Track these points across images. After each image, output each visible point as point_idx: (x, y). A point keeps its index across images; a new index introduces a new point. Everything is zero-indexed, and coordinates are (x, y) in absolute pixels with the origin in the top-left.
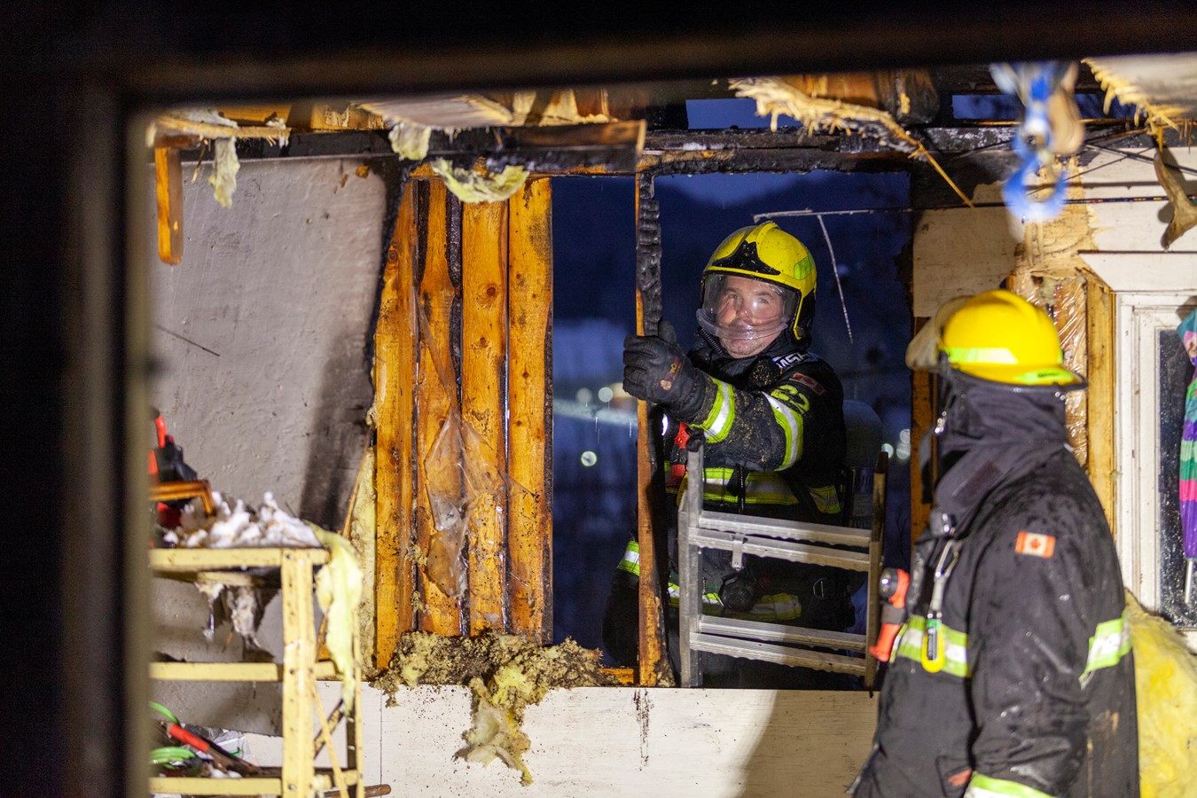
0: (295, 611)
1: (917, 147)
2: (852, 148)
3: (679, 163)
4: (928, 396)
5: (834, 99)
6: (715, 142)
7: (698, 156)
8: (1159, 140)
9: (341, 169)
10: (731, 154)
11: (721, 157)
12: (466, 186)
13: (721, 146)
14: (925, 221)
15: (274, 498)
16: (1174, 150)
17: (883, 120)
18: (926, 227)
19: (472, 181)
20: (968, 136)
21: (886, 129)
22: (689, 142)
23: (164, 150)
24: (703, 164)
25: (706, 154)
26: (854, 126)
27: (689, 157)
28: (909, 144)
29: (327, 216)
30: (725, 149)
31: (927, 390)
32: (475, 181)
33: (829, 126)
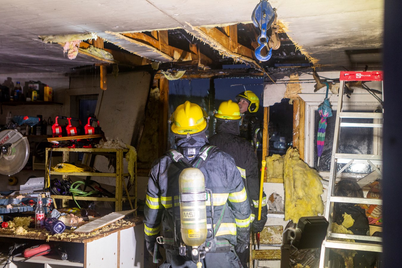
0: (119, 162)
1: (263, 70)
2: (252, 72)
3: (218, 76)
4: (267, 123)
5: (240, 54)
6: (226, 71)
7: (222, 74)
8: (314, 69)
9: (144, 73)
10: (229, 74)
11: (227, 74)
12: (168, 76)
13: (227, 72)
14: (266, 87)
15: (118, 138)
16: (318, 73)
17: (254, 63)
18: (266, 88)
19: (169, 75)
20: (275, 70)
21: (255, 65)
22: (221, 71)
23: (102, 66)
24: (223, 76)
25: (224, 74)
26: (248, 64)
27: (220, 74)
28: (261, 69)
29: (141, 82)
30: (228, 73)
31: (266, 121)
32: (170, 75)
33: (241, 62)
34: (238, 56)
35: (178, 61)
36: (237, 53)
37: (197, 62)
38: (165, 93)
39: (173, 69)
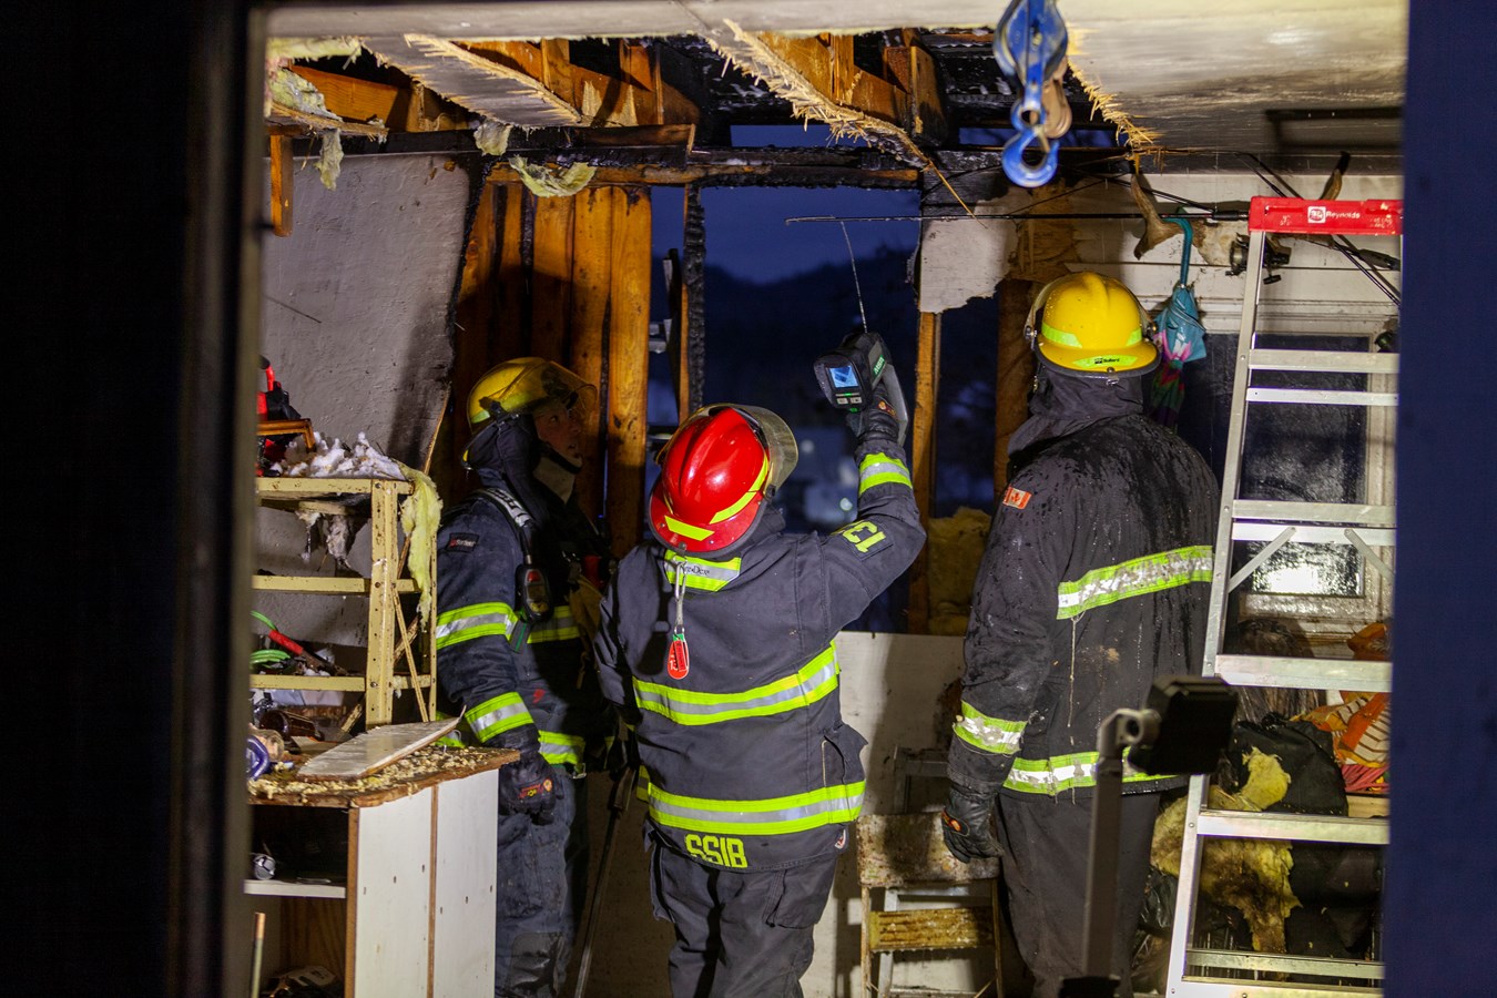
0: (381, 532)
1: (928, 163)
2: (872, 166)
3: (723, 175)
4: (930, 382)
5: (858, 110)
6: (755, 159)
7: (740, 170)
8: (1136, 165)
9: (432, 164)
10: (768, 170)
11: (760, 172)
12: (539, 181)
13: (760, 163)
14: (932, 230)
15: (366, 438)
16: (1150, 178)
17: (900, 136)
18: (933, 235)
19: (544, 178)
20: (971, 158)
21: (902, 144)
22: (733, 158)
23: (279, 137)
24: (744, 178)
25: (746, 169)
26: (875, 140)
27: (731, 171)
28: (921, 160)
29: (418, 204)
30: (764, 165)
31: (929, 376)
32: (547, 178)
33: (854, 137)
34: (851, 117)
35: (593, 123)
36: (851, 107)
37: (680, 136)
38: (481, 245)
39: (573, 156)
